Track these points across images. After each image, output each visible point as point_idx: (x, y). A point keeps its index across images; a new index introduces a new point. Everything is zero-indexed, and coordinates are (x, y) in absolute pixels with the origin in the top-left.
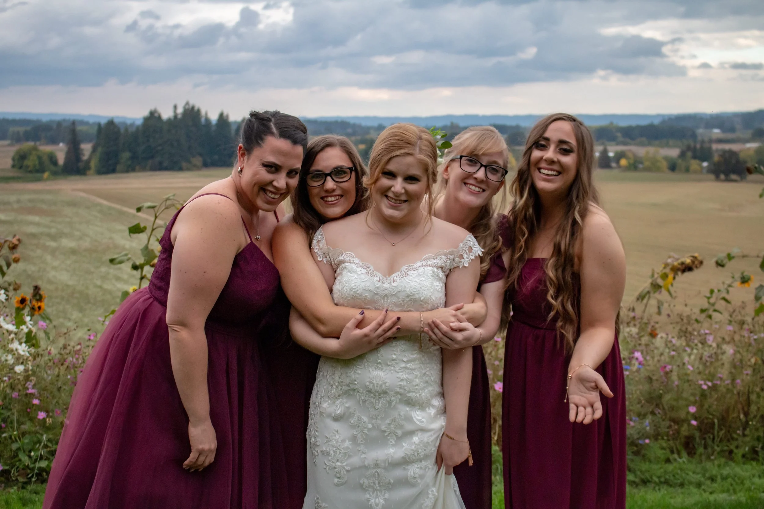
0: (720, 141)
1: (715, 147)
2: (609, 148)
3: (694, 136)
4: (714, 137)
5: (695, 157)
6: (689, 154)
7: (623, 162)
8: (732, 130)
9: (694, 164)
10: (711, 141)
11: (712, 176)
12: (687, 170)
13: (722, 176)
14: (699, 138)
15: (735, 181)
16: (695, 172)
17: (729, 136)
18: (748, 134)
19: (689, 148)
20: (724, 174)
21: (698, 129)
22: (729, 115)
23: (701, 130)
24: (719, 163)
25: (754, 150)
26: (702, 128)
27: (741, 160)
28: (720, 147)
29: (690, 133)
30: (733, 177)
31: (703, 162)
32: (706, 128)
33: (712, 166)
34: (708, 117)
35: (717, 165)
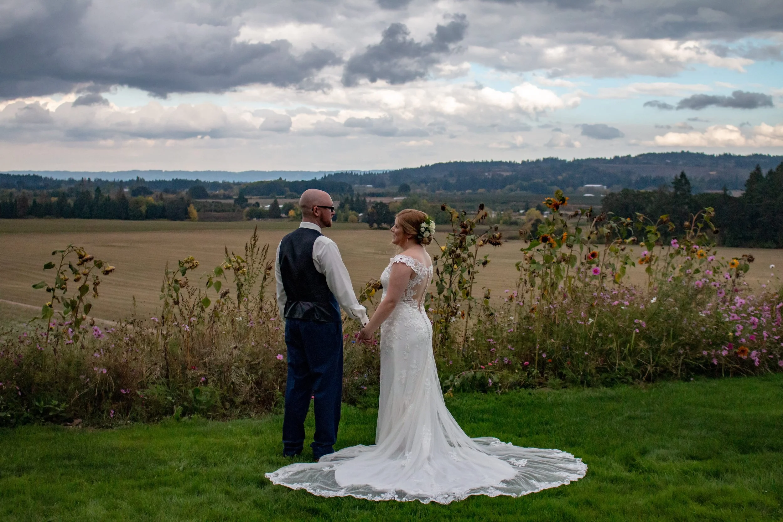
0: (373, 195)
1: (368, 200)
2: (279, 201)
3: (351, 190)
4: (368, 191)
5: (352, 209)
6: (347, 206)
7: (292, 213)
8: (382, 185)
9: (352, 215)
10: (366, 195)
11: (367, 225)
12: (346, 220)
13: (375, 225)
14: (355, 192)
15: (386, 229)
16: (353, 221)
17: (380, 190)
18: (395, 189)
19: (347, 200)
20: (376, 223)
21: (355, 184)
22: (379, 173)
23: (356, 186)
24: (372, 213)
25: (401, 203)
26: (357, 184)
27: (391, 211)
28: (373, 199)
29: (347, 188)
30: (384, 225)
31: (360, 213)
32: (361, 184)
33: (367, 216)
34: (362, 174)
35: (371, 215)
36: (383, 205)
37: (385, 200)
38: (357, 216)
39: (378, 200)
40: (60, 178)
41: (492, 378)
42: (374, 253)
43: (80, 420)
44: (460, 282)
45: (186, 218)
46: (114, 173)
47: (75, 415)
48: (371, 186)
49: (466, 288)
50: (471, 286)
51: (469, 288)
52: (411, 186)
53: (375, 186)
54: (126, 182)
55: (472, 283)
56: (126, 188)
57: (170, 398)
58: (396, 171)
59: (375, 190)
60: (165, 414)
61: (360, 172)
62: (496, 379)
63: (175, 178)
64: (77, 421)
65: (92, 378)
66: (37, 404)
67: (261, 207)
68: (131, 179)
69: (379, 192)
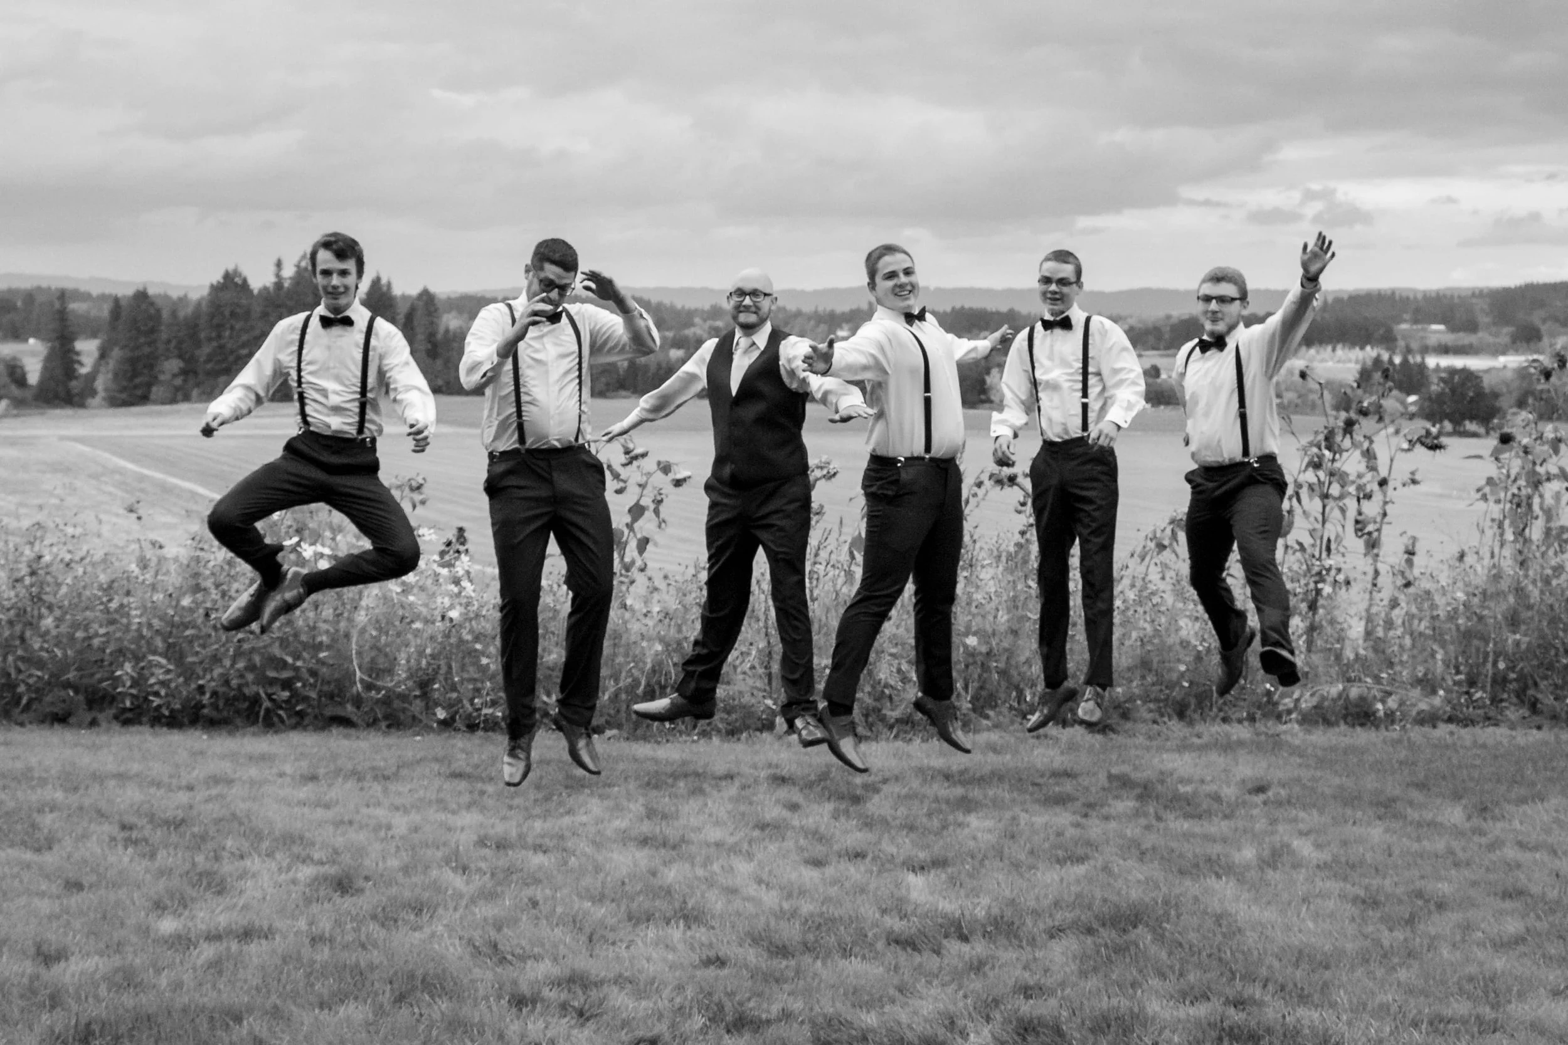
1: (1432, 361)
3: (1389, 338)
5: (1391, 385)
6: (1378, 378)
9: (1392, 400)
10: (1426, 350)
14: (1401, 344)
15: (1475, 435)
16: (1394, 417)
19: (1376, 364)
20: (1451, 421)
21: (1399, 323)
22: (1463, 294)
23: (1404, 326)
24: (1441, 394)
25: (1514, 370)
26: (1405, 321)
27: (1487, 391)
28: (1446, 362)
29: (1381, 332)
30: (1471, 426)
31: (1409, 394)
32: (1416, 321)
33: (1427, 404)
34: (1420, 296)
35: (1439, 399)
36: (1467, 375)
37: (1475, 363)
38: (1403, 403)
39: (1459, 362)
40: (691, 304)
41: (1383, 702)
42: (1441, 496)
43: (615, 732)
44: (1357, 522)
45: (983, 402)
46: (816, 293)
47: (607, 722)
48: (1441, 327)
49: (1370, 533)
50: (1379, 530)
51: (1375, 535)
52: (1544, 328)
53: (1453, 328)
54: (843, 314)
55: (1382, 522)
56: (842, 328)
57: (769, 702)
58: (1507, 291)
59: (1449, 338)
60: (761, 730)
61: (1415, 291)
62: (1392, 703)
63: (958, 306)
64: (609, 733)
65: (638, 660)
66: (545, 698)
67: (1164, 376)
68: (854, 307)
69: (1460, 343)
